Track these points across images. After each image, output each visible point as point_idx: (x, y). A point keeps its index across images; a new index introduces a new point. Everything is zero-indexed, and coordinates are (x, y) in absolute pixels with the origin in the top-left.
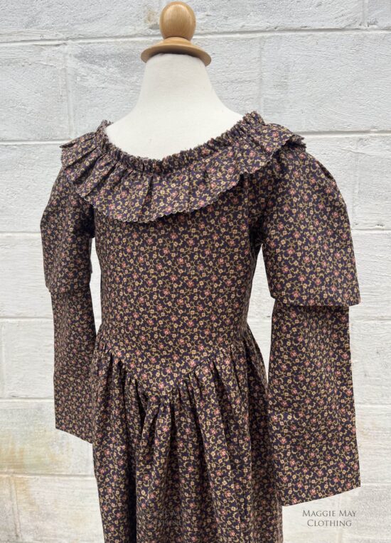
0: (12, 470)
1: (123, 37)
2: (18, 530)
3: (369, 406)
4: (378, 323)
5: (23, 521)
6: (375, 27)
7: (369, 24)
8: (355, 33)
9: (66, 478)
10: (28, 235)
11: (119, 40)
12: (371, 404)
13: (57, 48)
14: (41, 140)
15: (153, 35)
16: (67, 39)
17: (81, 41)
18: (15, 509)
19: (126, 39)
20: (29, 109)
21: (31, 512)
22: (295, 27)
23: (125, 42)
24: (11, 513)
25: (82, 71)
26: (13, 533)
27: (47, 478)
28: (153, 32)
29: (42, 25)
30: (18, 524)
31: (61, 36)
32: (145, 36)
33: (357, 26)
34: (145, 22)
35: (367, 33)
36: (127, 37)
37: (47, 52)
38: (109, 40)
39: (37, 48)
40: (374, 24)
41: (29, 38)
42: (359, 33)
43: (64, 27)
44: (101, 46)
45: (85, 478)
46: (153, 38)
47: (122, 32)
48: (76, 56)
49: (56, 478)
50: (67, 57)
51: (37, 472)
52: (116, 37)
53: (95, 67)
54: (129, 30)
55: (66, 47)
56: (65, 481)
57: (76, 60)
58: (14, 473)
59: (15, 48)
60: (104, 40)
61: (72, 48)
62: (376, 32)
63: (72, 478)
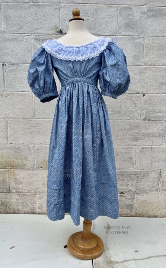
0: (10, 168)
1: (48, 34)
2: (10, 188)
3: (119, 146)
4: (121, 121)
5: (12, 185)
6: (120, 35)
7: (118, 34)
8: (115, 36)
9: (27, 170)
10: (18, 92)
11: (47, 35)
12: (119, 145)
13: (28, 36)
14: (23, 63)
15: (57, 34)
16: (32, 34)
17: (36, 35)
18: (10, 181)
19: (49, 35)
20: (19, 54)
21: (15, 182)
22: (98, 34)
23: (49, 36)
24: (8, 182)
25: (36, 44)
26: (9, 190)
27: (21, 170)
28: (57, 33)
29: (24, 29)
30: (11, 186)
31: (30, 33)
32: (55, 34)
33: (115, 34)
34: (55, 30)
35: (117, 36)
36: (49, 34)
37: (25, 37)
38: (44, 35)
39: (22, 36)
40: (120, 34)
41: (20, 33)
42: (116, 36)
43: (31, 30)
44: (42, 36)
45: (33, 170)
46: (57, 35)
47: (48, 33)
48: (34, 39)
49: (24, 170)
50: (32, 39)
51: (18, 168)
52: (46, 34)
53: (40, 43)
54: (50, 32)
55: (31, 36)
56: (27, 171)
57: (34, 40)
58: (10, 169)
59: (16, 35)
60: (43, 35)
61: (33, 36)
62: (120, 36)
63: (29, 170)
